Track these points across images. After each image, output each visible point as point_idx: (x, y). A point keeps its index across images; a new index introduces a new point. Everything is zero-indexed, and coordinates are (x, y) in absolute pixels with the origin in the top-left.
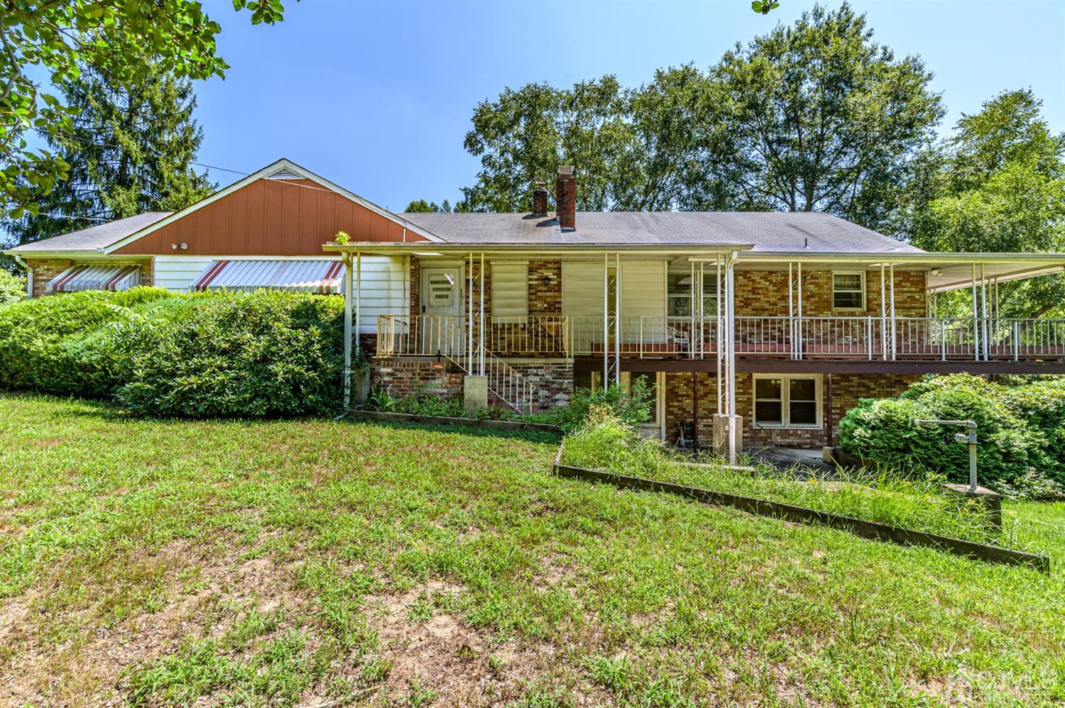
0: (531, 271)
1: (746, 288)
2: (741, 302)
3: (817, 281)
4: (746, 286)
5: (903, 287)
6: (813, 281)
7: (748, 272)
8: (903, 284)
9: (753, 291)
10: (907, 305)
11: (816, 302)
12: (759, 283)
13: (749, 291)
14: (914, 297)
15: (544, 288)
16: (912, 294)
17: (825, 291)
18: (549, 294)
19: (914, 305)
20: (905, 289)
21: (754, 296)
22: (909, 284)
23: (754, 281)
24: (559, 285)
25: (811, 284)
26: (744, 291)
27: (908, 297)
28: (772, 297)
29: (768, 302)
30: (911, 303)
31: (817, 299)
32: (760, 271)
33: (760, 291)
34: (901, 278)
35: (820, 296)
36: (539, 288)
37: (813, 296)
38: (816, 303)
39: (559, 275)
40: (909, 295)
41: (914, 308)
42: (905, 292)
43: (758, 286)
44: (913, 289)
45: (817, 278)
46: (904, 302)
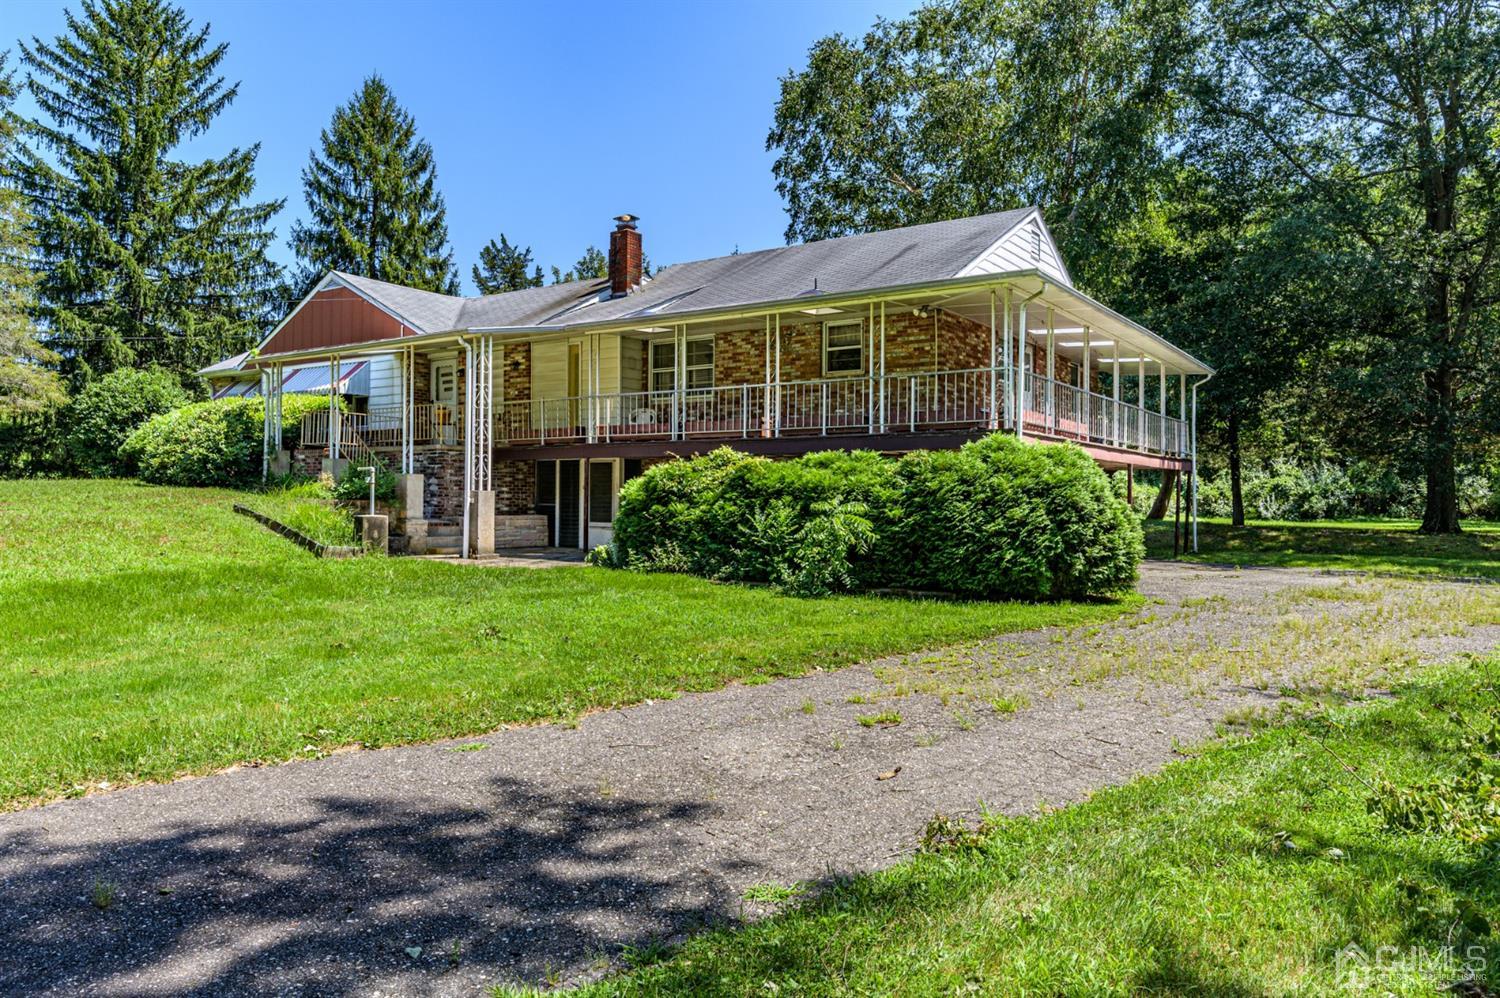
0: (506, 356)
1: (726, 355)
2: (721, 373)
3: (803, 338)
4: (727, 352)
5: (909, 335)
6: (799, 338)
7: (729, 334)
8: (909, 331)
9: (734, 358)
10: (913, 361)
11: (802, 366)
12: (741, 347)
13: (730, 358)
14: (923, 349)
15: (516, 374)
16: (921, 345)
17: (812, 350)
18: (519, 380)
19: (922, 360)
20: (912, 338)
21: (734, 365)
22: (916, 331)
23: (735, 344)
24: (529, 369)
25: (797, 342)
26: (724, 359)
27: (915, 349)
28: (754, 363)
29: (749, 370)
30: (919, 357)
31: (803, 362)
32: (741, 331)
33: (742, 358)
34: (907, 323)
35: (807, 356)
36: (512, 374)
37: (799, 358)
38: (800, 366)
39: (528, 358)
40: (916, 346)
41: (923, 364)
42: (912, 342)
43: (739, 351)
44: (923, 337)
45: (804, 334)
46: (910, 356)
